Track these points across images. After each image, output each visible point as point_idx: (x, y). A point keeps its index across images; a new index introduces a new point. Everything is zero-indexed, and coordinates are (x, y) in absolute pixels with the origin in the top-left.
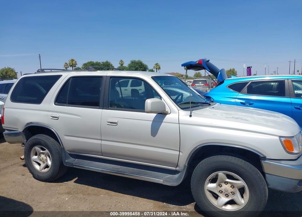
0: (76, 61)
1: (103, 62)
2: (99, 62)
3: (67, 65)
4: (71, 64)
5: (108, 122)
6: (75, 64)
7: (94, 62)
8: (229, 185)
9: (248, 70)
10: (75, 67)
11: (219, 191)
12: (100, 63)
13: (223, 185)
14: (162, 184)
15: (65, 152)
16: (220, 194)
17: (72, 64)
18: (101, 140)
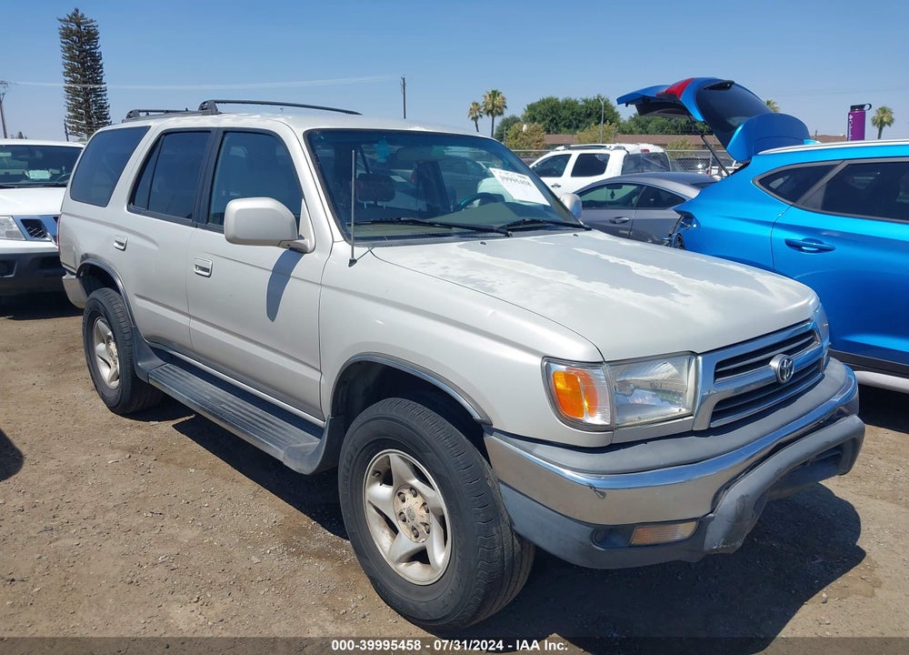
0: (503, 99)
1: (585, 101)
2: (573, 98)
3: (478, 109)
4: (490, 107)
5: (197, 266)
6: (500, 108)
7: (560, 100)
8: (419, 500)
9: (851, 117)
10: (501, 114)
11: (398, 511)
12: (576, 102)
13: (408, 496)
14: (282, 463)
15: (140, 340)
16: (400, 522)
17: (493, 105)
18: (190, 316)
